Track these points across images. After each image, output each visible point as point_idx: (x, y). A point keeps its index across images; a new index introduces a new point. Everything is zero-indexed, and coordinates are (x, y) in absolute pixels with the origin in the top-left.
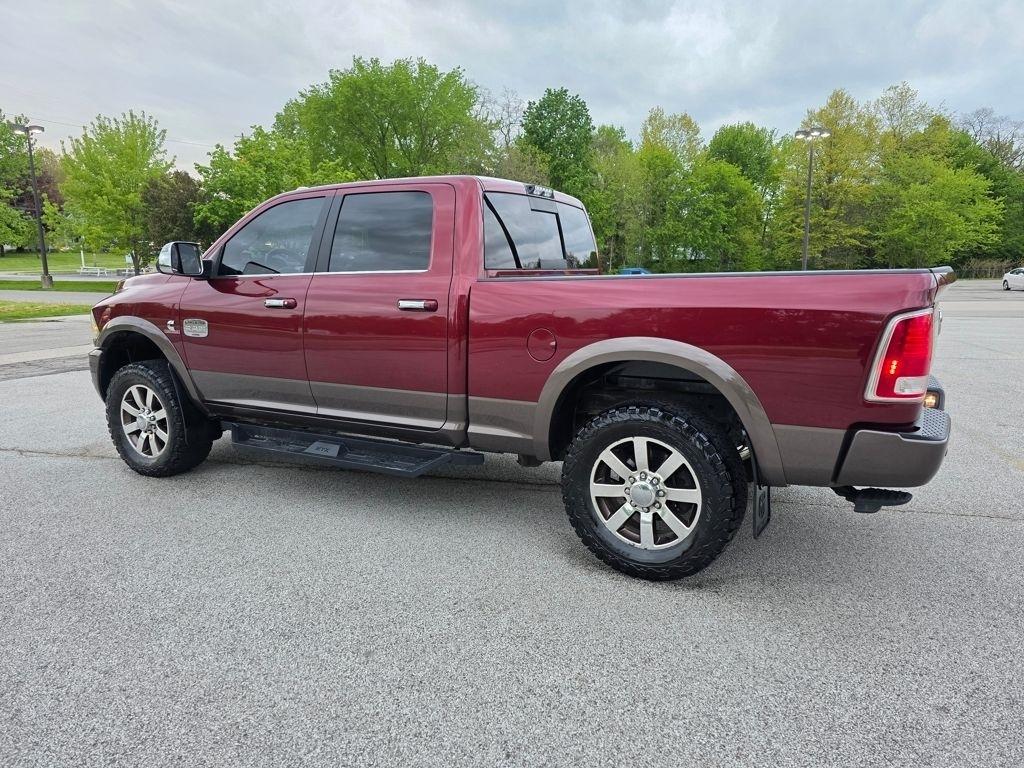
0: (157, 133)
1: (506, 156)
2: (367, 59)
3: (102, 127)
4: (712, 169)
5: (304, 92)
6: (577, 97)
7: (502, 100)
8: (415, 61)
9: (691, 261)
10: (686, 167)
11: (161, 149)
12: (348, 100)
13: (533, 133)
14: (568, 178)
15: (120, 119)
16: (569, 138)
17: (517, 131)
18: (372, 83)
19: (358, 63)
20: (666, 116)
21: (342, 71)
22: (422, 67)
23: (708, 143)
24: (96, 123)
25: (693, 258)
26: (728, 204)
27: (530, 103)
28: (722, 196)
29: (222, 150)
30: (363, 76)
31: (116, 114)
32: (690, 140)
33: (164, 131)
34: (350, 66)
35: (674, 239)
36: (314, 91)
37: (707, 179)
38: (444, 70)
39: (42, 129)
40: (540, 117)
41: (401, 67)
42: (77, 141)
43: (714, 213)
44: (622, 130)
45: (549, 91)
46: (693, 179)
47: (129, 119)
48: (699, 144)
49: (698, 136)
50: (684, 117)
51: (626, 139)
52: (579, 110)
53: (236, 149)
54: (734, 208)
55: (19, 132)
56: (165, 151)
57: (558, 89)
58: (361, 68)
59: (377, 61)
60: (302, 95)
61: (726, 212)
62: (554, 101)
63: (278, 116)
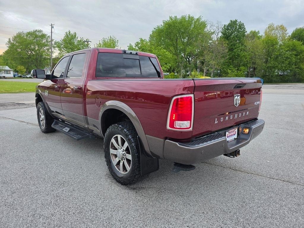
0: (116, 41)
1: (217, 42)
2: (173, 16)
3: (104, 41)
4: (291, 43)
5: (155, 28)
6: (240, 22)
7: (217, 25)
8: (188, 16)
9: (281, 75)
10: (280, 43)
11: (117, 46)
12: (167, 29)
13: (225, 35)
14: (236, 48)
15: (108, 38)
16: (237, 35)
17: (220, 34)
18: (174, 23)
19: (171, 18)
20: (275, 26)
21: (166, 21)
22: (189, 17)
23: (290, 34)
24: (103, 40)
25: (282, 74)
26: (296, 55)
27: (225, 25)
28: (294, 52)
29: (131, 45)
30: (172, 21)
31: (107, 37)
32: (283, 34)
33: (118, 40)
34: (169, 19)
35: (274, 67)
36: (158, 27)
37: (288, 47)
38: (196, 17)
39: (91, 42)
40: (228, 29)
41: (183, 18)
42: (98, 44)
43: (290, 58)
44: (258, 32)
45: (231, 21)
46: (283, 47)
47: (110, 38)
48: (286, 35)
49: (287, 32)
50: (281, 26)
51: (260, 35)
52: (241, 26)
53: (135, 45)
54: (299, 57)
55: (86, 43)
56: (118, 46)
57: (234, 20)
58: (171, 19)
59: (176, 17)
60: (155, 29)
61: (295, 58)
62: (233, 24)
63: (150, 35)
